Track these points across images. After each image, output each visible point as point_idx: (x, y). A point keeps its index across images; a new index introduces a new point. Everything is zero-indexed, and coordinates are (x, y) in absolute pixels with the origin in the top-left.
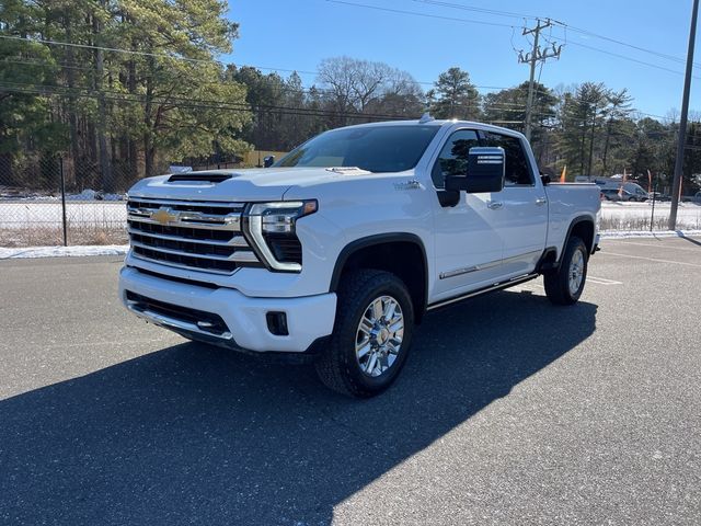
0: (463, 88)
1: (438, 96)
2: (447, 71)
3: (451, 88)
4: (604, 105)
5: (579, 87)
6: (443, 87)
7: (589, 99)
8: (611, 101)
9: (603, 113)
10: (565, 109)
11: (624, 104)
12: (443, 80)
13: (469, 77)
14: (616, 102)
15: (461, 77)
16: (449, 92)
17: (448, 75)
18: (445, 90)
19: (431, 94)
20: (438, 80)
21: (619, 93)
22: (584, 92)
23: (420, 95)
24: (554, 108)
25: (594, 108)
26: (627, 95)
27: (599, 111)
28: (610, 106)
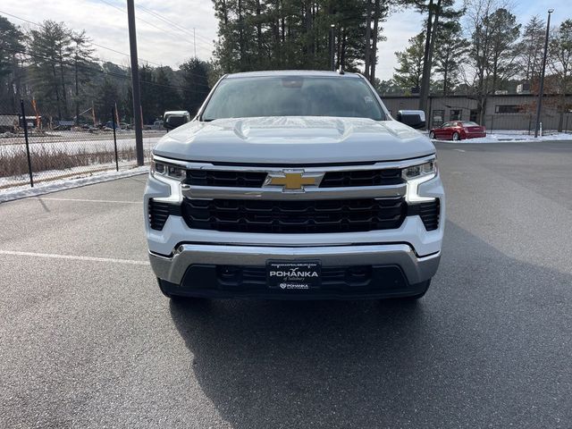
4: (68, 42)
5: (42, 23)
7: (53, 36)
8: (73, 39)
10: (34, 44)
11: (86, 44)
14: (79, 41)
21: (80, 33)
22: (48, 30)
24: (24, 44)
25: (60, 45)
26: (86, 35)
27: (64, 47)
28: (73, 44)
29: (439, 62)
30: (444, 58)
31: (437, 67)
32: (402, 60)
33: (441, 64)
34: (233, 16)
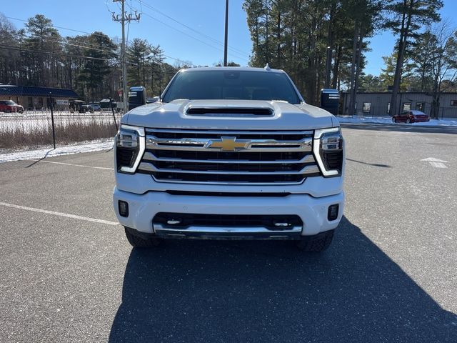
0: (48, 30)
1: (28, 35)
2: (34, 16)
3: (39, 29)
4: (148, 54)
5: (133, 41)
6: (32, 28)
7: (139, 49)
8: (152, 52)
9: (149, 58)
11: (159, 54)
12: (32, 24)
13: (52, 23)
14: (155, 53)
15: (46, 22)
16: (38, 32)
17: (36, 20)
18: (34, 30)
19: (22, 32)
20: (27, 23)
21: (156, 47)
22: (136, 44)
23: (13, 32)
25: (143, 55)
26: (160, 48)
27: (145, 57)
28: (152, 54)
29: (418, 64)
30: (422, 61)
31: (416, 68)
32: (389, 63)
33: (420, 66)
34: (262, 40)
